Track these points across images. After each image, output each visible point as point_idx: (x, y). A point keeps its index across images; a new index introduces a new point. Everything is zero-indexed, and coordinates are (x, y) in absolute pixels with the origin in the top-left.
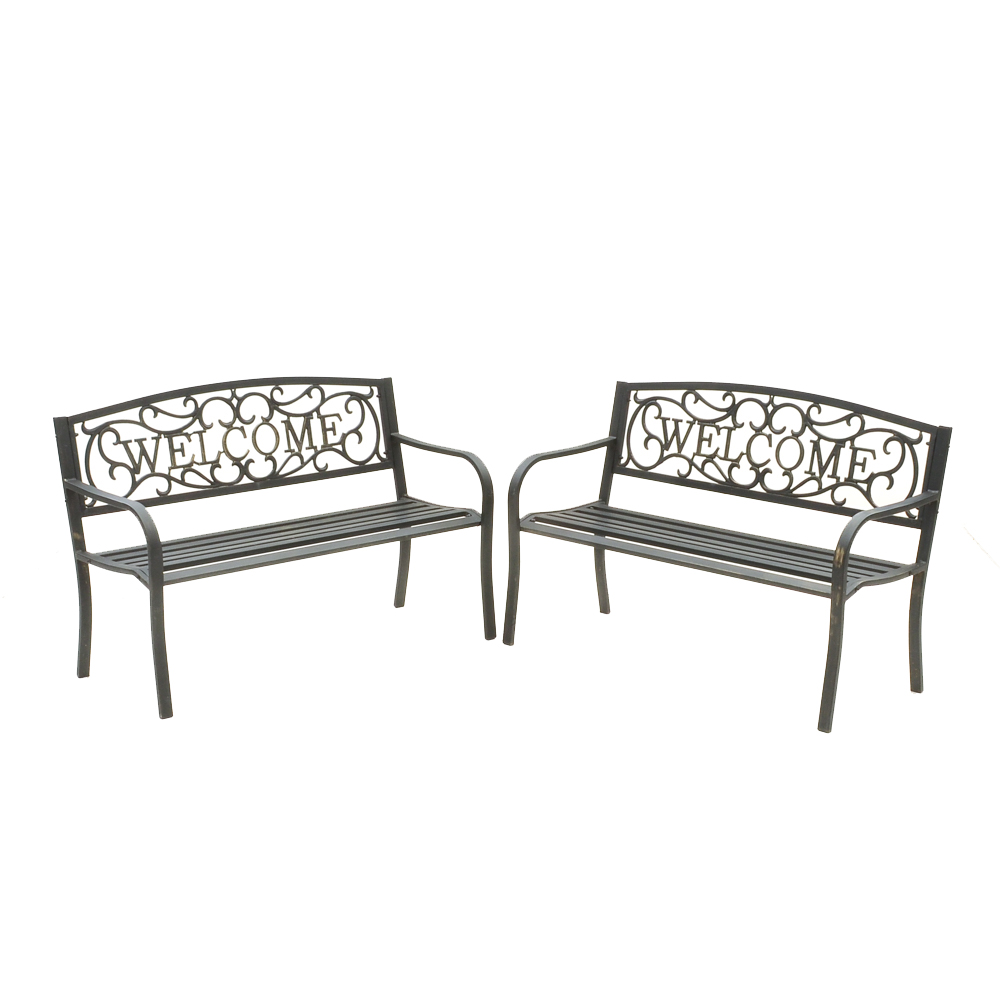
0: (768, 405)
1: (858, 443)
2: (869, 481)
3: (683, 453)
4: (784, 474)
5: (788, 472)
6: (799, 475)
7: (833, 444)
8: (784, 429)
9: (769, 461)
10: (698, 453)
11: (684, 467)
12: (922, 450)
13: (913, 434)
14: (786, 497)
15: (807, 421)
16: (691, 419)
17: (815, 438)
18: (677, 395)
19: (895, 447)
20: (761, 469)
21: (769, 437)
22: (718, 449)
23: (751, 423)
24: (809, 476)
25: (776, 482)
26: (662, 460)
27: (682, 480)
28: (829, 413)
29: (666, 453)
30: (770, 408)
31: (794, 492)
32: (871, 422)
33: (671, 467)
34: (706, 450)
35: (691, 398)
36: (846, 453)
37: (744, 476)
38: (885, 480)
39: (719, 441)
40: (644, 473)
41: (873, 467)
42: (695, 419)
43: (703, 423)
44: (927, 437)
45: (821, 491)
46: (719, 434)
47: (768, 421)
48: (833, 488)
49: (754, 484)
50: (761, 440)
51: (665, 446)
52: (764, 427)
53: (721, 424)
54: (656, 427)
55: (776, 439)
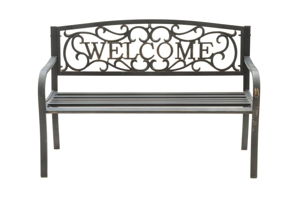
0: (148, 28)
1: (202, 40)
2: (212, 57)
4: (163, 61)
5: (165, 60)
7: (189, 43)
8: (160, 39)
9: (154, 56)
10: (111, 58)
11: (103, 66)
14: (167, 72)
16: (103, 41)
17: (178, 41)
19: (223, 39)
20: (150, 61)
21: (152, 44)
23: (140, 39)
24: (178, 60)
26: (88, 64)
27: (103, 73)
29: (90, 61)
30: (150, 30)
31: (171, 69)
36: (196, 46)
42: (105, 41)
43: (111, 42)
44: (239, 32)
45: (186, 66)
48: (192, 64)
49: (147, 68)
51: (90, 57)
52: (148, 40)
53: (122, 42)
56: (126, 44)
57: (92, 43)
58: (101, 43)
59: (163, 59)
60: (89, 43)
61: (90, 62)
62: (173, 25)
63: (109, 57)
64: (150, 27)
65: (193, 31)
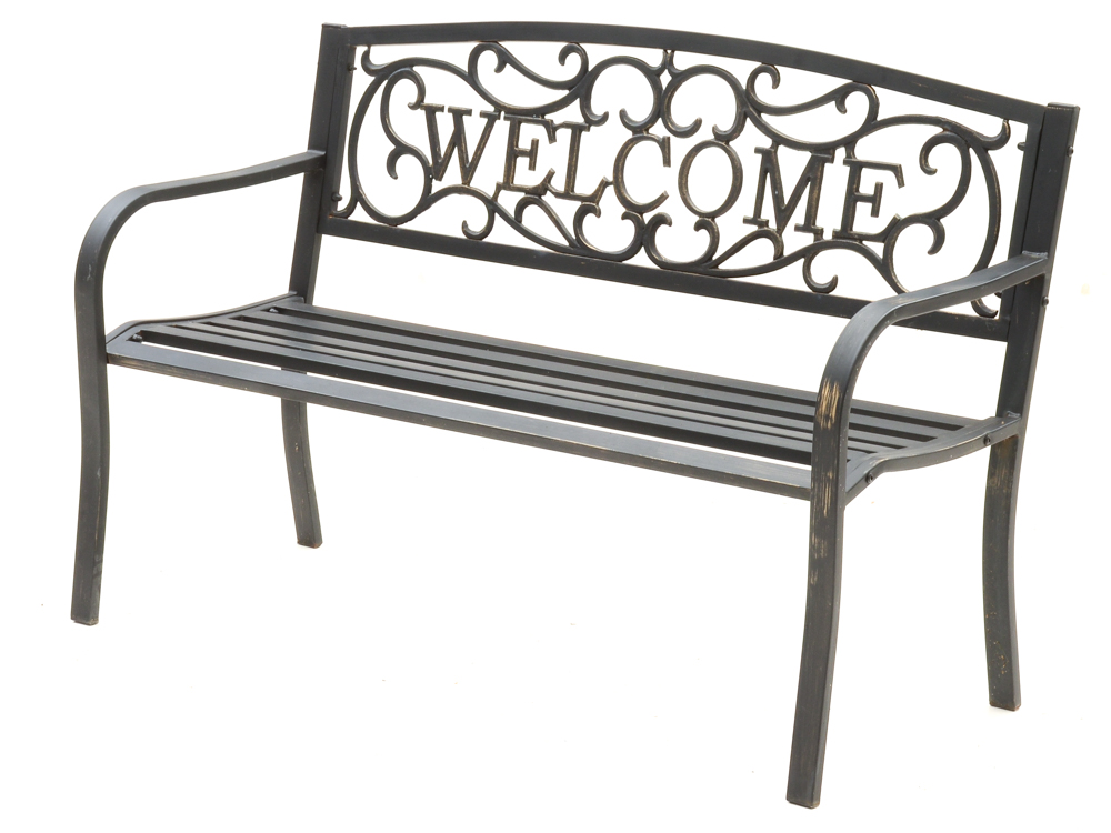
0: (659, 71)
1: (863, 151)
2: (889, 235)
3: (474, 184)
4: (698, 227)
5: (706, 222)
6: (732, 228)
7: (806, 156)
8: (697, 125)
9: (663, 198)
10: (507, 184)
11: (477, 217)
12: (1009, 163)
13: (988, 125)
14: (704, 278)
15: (749, 106)
16: (490, 109)
17: (767, 143)
18: (458, 53)
19: (947, 157)
20: (647, 217)
21: (665, 145)
22: (550, 175)
23: (623, 114)
24: (754, 228)
25: (680, 244)
26: (427, 200)
27: (472, 247)
28: (799, 85)
29: (437, 186)
30: (665, 79)
31: (723, 266)
32: (893, 102)
33: (447, 218)
34: (526, 177)
35: (488, 59)
36: (835, 175)
37: (609, 233)
38: (924, 234)
39: (553, 156)
40: (389, 232)
41: (896, 203)
42: (499, 107)
43: (517, 116)
44: (1019, 131)
45: (781, 261)
46: (552, 139)
47: (662, 109)
48: (808, 254)
49: (632, 251)
50: (646, 152)
51: (434, 170)
52: (651, 121)
53: (556, 117)
54: (412, 128)
55: (680, 147)
56: (568, 132)
57: (450, 110)
58: (483, 114)
59: (696, 218)
60: (441, 109)
61: (434, 191)
62: (756, 65)
63: (501, 180)
64: (668, 63)
65: (833, 104)
